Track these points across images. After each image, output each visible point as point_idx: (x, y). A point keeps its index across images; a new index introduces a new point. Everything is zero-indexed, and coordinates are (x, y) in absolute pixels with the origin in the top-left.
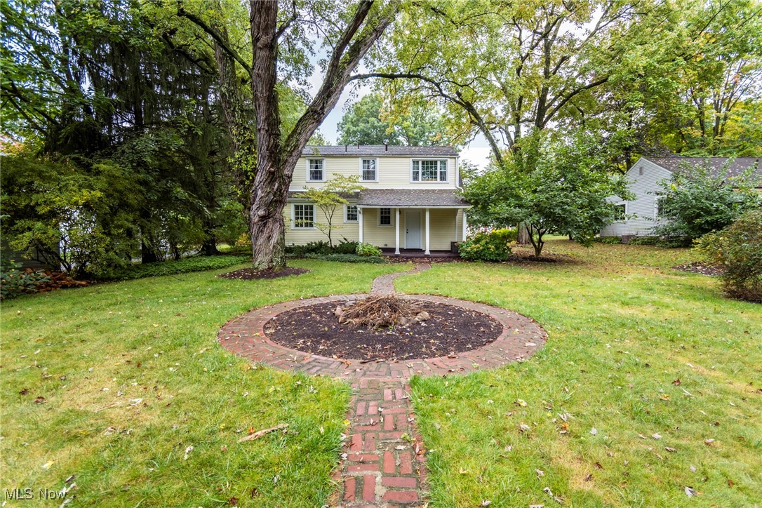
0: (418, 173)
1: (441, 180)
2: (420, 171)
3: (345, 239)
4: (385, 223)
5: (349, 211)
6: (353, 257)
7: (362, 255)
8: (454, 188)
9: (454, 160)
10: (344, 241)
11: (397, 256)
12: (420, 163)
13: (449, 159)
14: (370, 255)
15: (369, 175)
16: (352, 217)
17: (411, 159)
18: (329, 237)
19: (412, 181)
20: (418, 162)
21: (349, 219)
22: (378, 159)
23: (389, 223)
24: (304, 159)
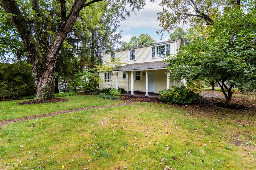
1: (167, 55)
2: (156, 52)
4: (139, 80)
5: (123, 74)
9: (174, 43)
11: (132, 96)
13: (171, 44)
15: (133, 57)
17: (151, 47)
18: (112, 86)
19: (152, 58)
20: (155, 48)
21: (123, 78)
22: (136, 49)
23: (140, 79)
24: (108, 54)
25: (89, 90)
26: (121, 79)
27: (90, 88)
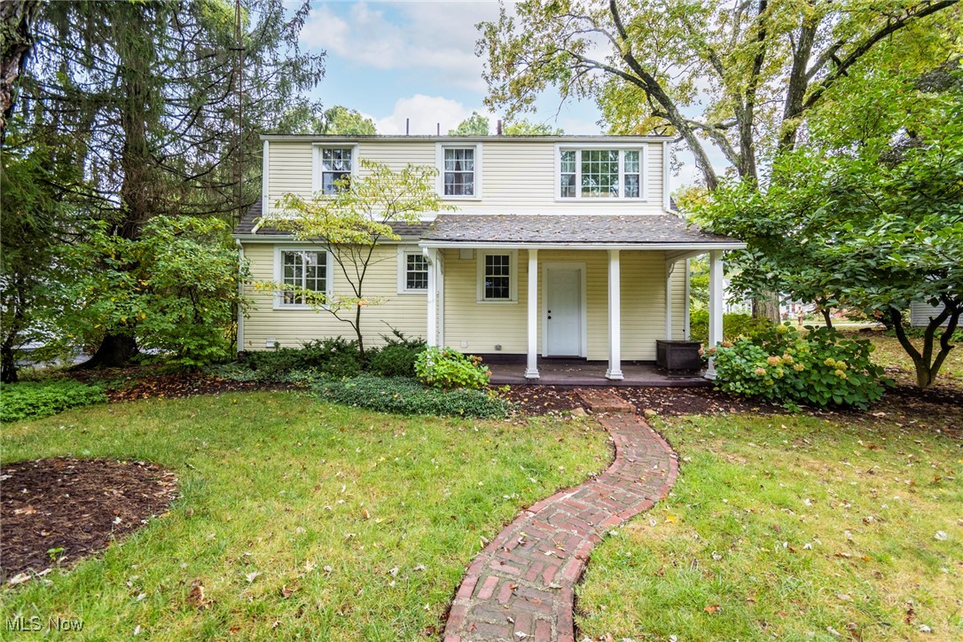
0: (573, 177)
1: (627, 194)
2: (579, 174)
3: (396, 333)
4: (497, 296)
5: (410, 267)
6: (402, 392)
7: (430, 385)
8: (658, 212)
9: (658, 148)
10: (396, 338)
11: (531, 383)
12: (578, 155)
13: (646, 147)
14: (455, 385)
15: (459, 183)
16: (417, 280)
17: (558, 146)
18: (358, 330)
19: (559, 198)
20: (573, 153)
21: (410, 284)
22: (480, 146)
24: (308, 147)
25: (196, 358)
26: (400, 291)
27: (202, 347)
